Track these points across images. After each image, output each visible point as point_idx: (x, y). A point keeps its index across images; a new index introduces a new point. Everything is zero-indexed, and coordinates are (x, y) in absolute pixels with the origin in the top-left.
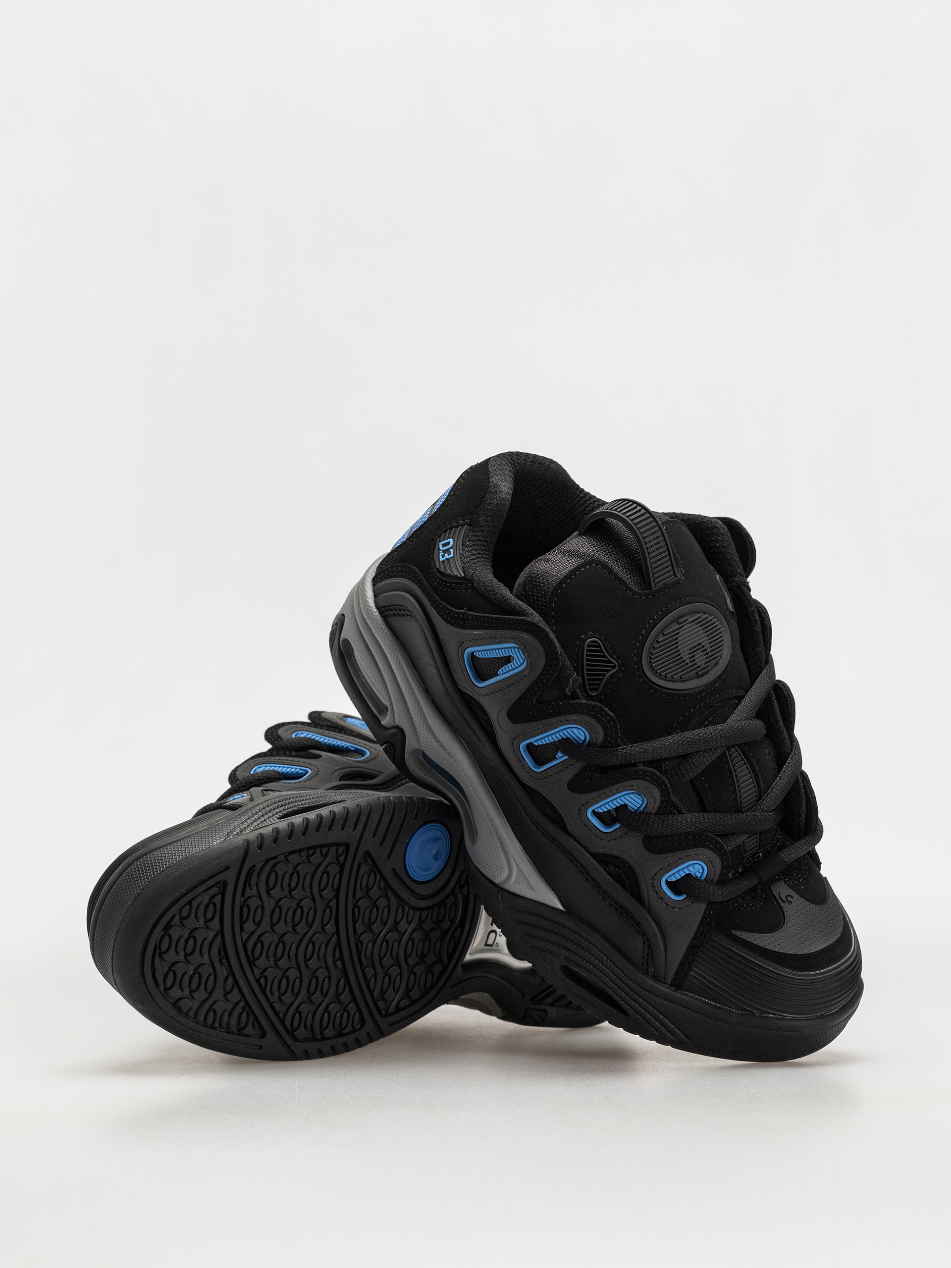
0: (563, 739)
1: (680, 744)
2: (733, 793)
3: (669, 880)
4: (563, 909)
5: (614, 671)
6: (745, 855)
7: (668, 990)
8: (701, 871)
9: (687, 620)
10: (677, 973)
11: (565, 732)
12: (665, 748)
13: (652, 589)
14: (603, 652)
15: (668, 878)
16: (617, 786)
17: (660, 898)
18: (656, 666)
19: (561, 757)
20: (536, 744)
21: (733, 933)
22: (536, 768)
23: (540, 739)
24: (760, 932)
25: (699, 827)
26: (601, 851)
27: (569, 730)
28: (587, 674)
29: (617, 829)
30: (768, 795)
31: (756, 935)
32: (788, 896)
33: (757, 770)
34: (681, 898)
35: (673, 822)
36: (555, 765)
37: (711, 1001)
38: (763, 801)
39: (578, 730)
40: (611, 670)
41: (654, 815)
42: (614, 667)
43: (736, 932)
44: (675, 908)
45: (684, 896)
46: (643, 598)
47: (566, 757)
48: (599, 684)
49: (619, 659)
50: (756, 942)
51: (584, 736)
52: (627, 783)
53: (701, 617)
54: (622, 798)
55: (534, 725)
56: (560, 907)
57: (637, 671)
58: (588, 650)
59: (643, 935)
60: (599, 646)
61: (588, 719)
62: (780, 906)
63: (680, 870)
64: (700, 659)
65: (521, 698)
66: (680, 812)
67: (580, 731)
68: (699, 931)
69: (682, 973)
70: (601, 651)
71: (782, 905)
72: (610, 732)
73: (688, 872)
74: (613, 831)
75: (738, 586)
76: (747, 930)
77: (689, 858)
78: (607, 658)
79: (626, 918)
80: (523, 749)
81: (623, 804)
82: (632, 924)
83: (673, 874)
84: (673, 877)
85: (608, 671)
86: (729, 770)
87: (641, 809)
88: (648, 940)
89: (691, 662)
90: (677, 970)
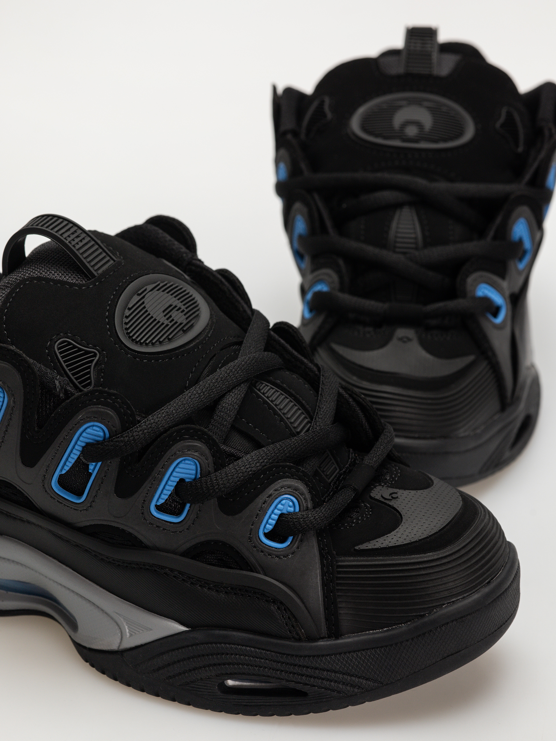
0: (83, 447)
1: (200, 393)
2: (281, 421)
3: (266, 531)
4: (187, 629)
5: (97, 358)
6: (330, 480)
7: (329, 643)
8: (291, 504)
9: (146, 290)
10: (327, 620)
11: (81, 438)
12: (187, 403)
13: (96, 276)
14: (77, 347)
15: (264, 530)
16: (161, 464)
17: (269, 555)
18: (137, 337)
19: (94, 468)
20: (64, 472)
21: (357, 548)
22: (80, 499)
23: (65, 464)
24: (384, 535)
25: (264, 462)
26: (188, 545)
27: (84, 434)
28: (69, 370)
29: (189, 510)
30: (317, 413)
31: (381, 540)
32: (391, 494)
33: (293, 392)
34: (288, 543)
35: (236, 469)
36: (93, 482)
37: (376, 630)
38: (315, 419)
39: (91, 428)
40: (93, 360)
41: (214, 473)
42: (95, 355)
43: (359, 546)
44: (288, 556)
45: (291, 538)
46: (91, 286)
47: (99, 464)
48: (89, 378)
49: (96, 346)
50: (384, 545)
51: (101, 431)
52: (168, 454)
53: (159, 285)
54: (174, 474)
55: (51, 452)
56: (183, 628)
57: (121, 350)
58: (61, 353)
59: (274, 602)
60: (70, 344)
61: (94, 408)
62: (389, 506)
63: (270, 515)
64: (179, 317)
65: (23, 435)
66: (239, 458)
67: (94, 428)
68: (324, 565)
69: (332, 617)
70: (75, 347)
71: (391, 503)
72: (122, 411)
73: (279, 512)
74: (186, 516)
75: (190, 263)
76: (369, 540)
77: (272, 498)
78: (83, 350)
79: (249, 596)
80: (55, 485)
81: (178, 479)
82: (258, 598)
83: (267, 522)
84: (268, 526)
85: (91, 362)
86: (265, 402)
87: (199, 476)
88: (281, 603)
89: (170, 322)
90: (325, 617)
